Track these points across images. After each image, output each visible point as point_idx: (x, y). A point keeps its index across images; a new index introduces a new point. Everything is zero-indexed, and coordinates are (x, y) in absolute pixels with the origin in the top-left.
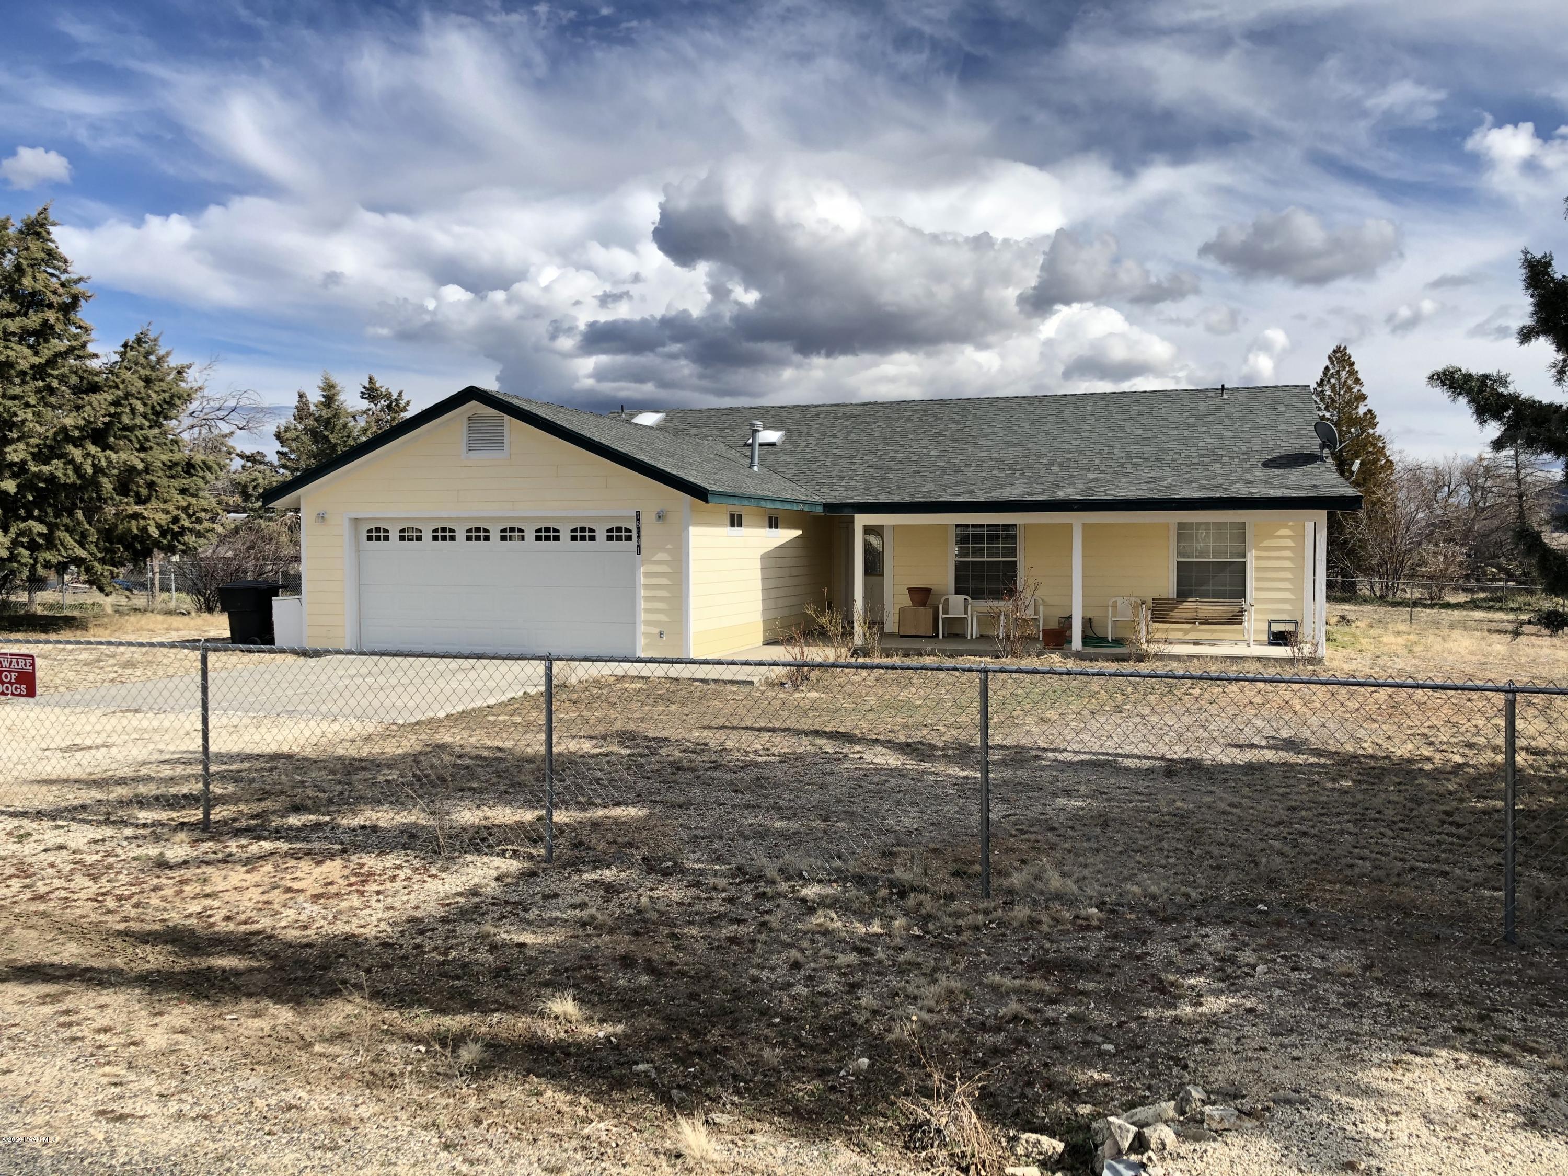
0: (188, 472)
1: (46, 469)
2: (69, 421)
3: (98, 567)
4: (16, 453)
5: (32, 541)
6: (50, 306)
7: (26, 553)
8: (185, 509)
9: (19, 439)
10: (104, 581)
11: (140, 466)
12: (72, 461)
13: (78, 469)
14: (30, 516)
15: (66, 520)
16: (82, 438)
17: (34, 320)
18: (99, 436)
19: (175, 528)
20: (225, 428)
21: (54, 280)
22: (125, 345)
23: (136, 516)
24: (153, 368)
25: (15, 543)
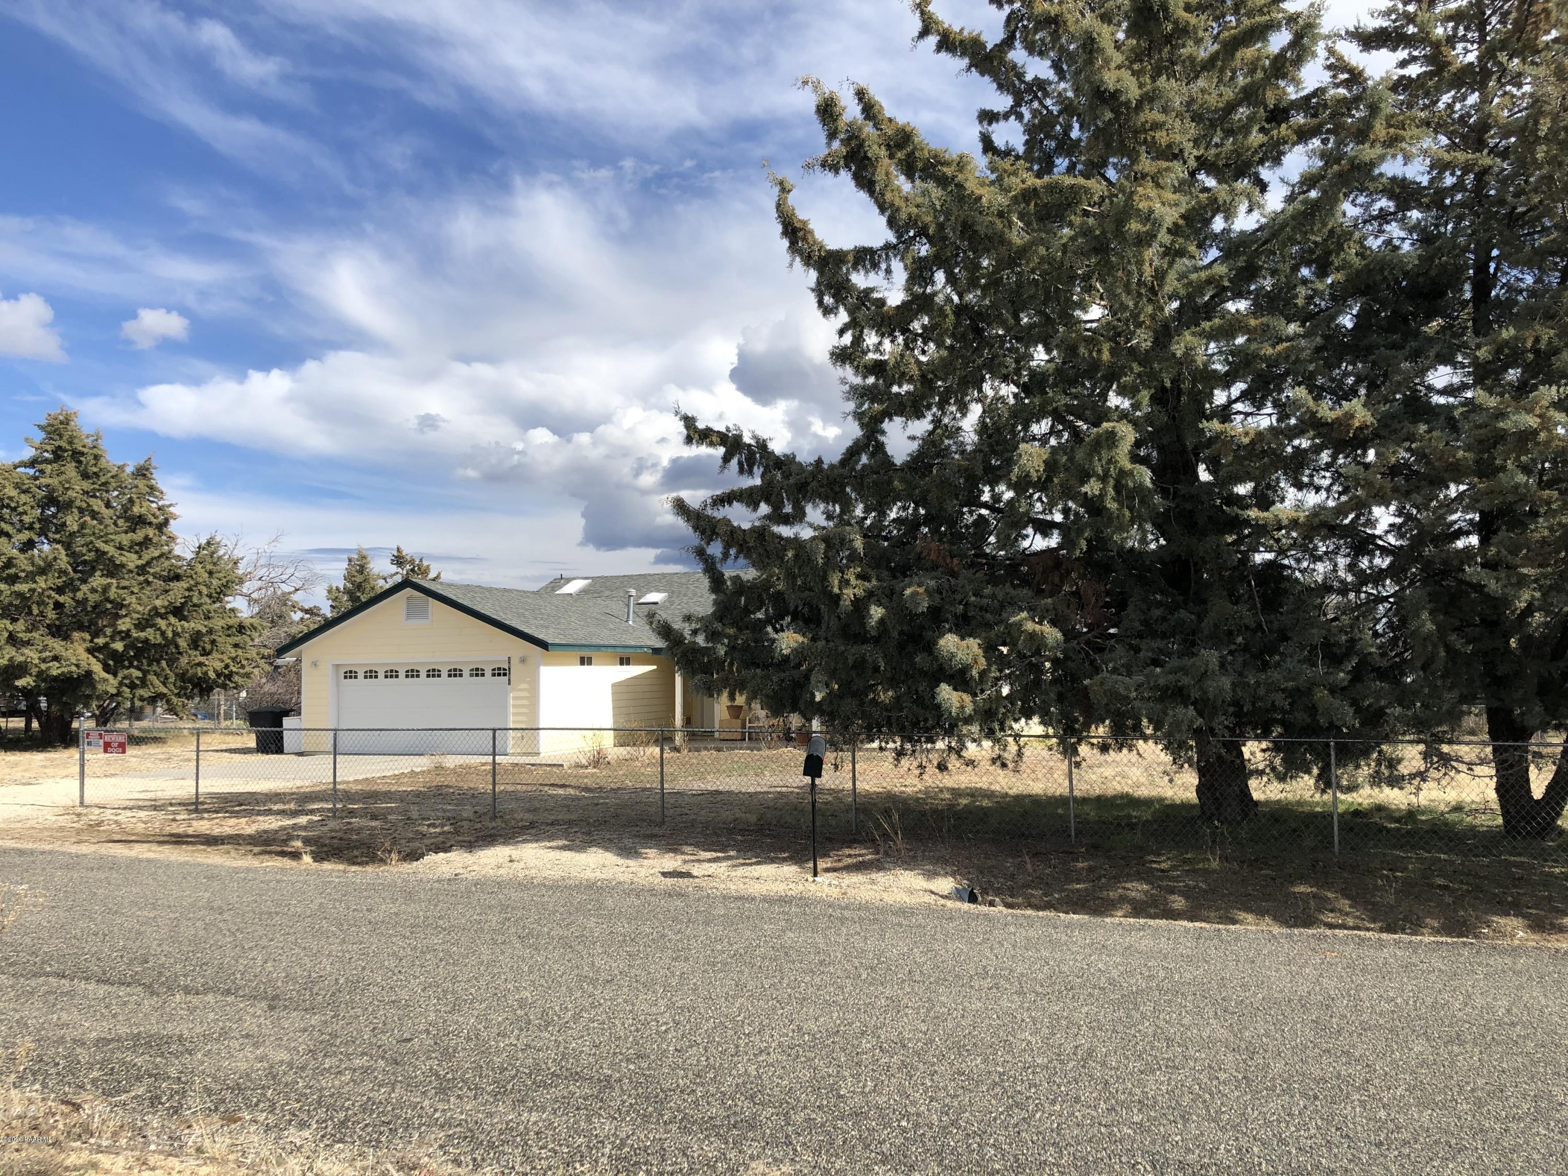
0: (240, 632)
1: (142, 635)
2: (158, 603)
3: (175, 700)
4: (124, 625)
5: (132, 682)
6: (150, 524)
7: (128, 690)
8: (233, 659)
9: (126, 616)
10: (178, 709)
11: (204, 630)
12: (159, 629)
13: (163, 633)
14: (131, 666)
15: (155, 667)
16: (167, 613)
17: (139, 535)
18: (178, 612)
19: (226, 672)
20: (286, 588)
21: (154, 505)
22: (199, 547)
23: (200, 664)
24: (215, 564)
25: (121, 684)
